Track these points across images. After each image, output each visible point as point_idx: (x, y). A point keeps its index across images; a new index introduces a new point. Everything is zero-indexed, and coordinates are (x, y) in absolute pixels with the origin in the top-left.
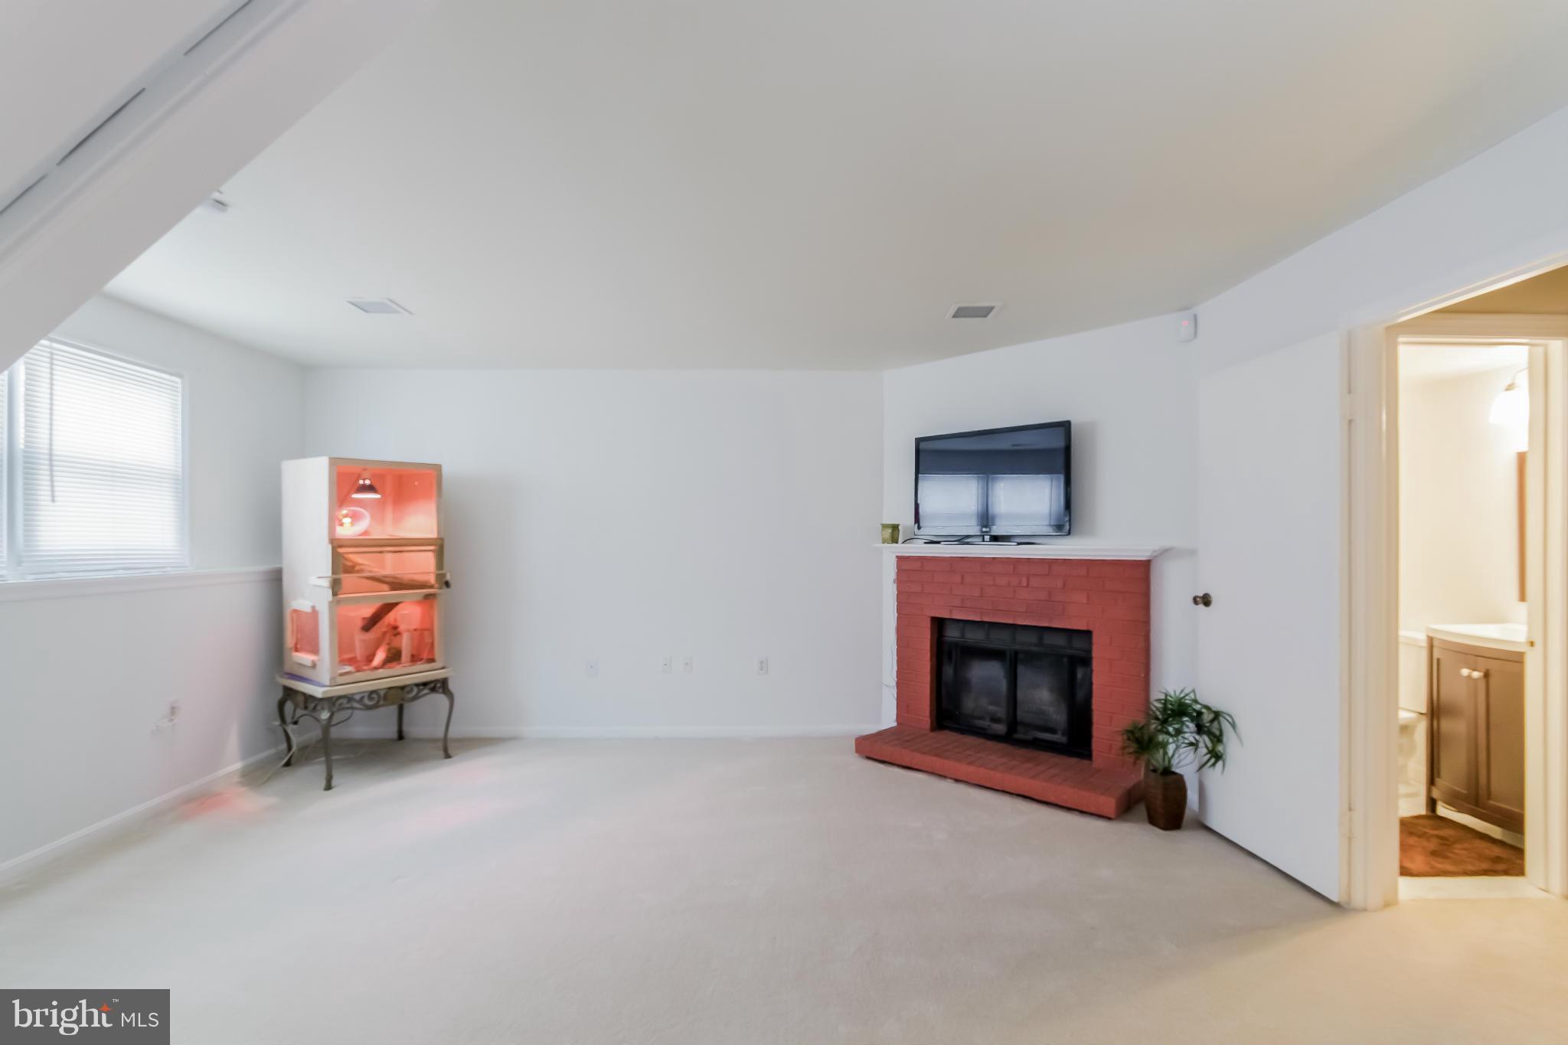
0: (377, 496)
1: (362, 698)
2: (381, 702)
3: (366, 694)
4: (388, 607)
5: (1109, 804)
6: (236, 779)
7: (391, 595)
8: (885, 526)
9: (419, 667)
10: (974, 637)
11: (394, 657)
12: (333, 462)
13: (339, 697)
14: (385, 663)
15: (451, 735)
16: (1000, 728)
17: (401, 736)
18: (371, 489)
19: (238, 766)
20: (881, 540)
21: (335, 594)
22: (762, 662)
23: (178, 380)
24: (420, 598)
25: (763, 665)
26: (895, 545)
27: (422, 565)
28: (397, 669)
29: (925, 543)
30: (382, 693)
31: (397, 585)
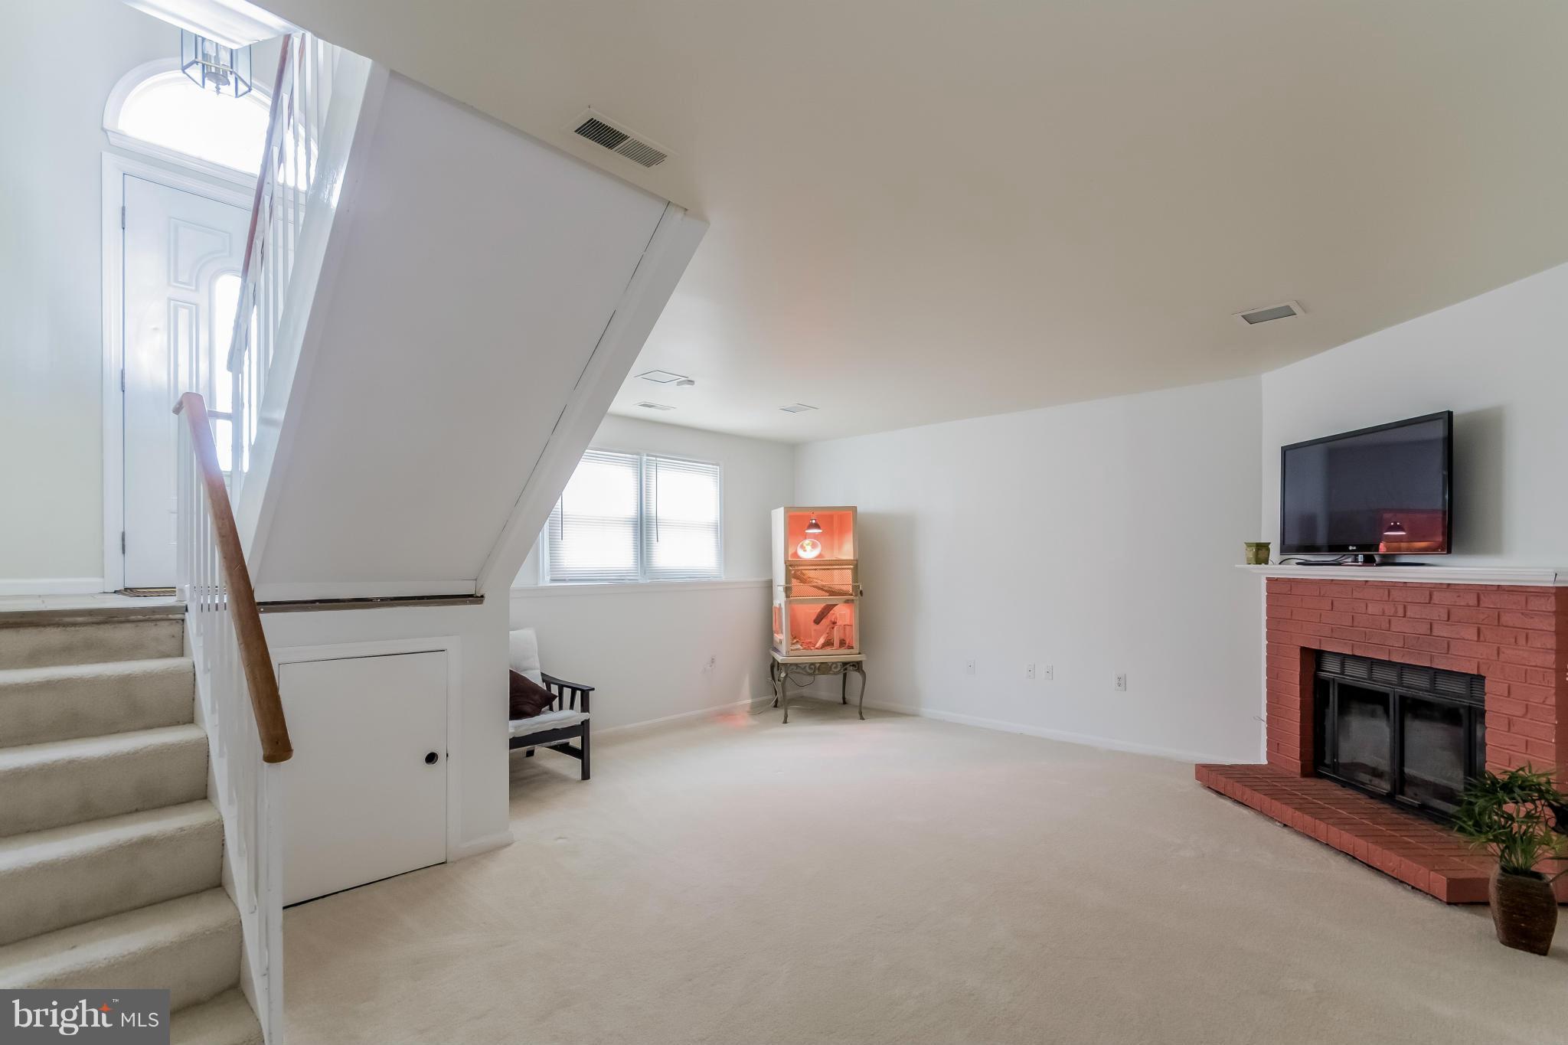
0: (820, 531)
1: (805, 667)
2: (817, 672)
3: (808, 665)
4: (828, 608)
5: (1440, 884)
6: (748, 709)
7: (832, 600)
8: (1249, 545)
9: (843, 651)
10: (1356, 674)
11: (828, 643)
12: (787, 510)
13: (791, 664)
14: (824, 646)
15: (863, 705)
16: (1385, 787)
17: (845, 703)
18: (816, 526)
19: (749, 701)
20: (1246, 562)
21: (787, 596)
22: (1119, 679)
23: (718, 467)
24: (844, 600)
25: (1122, 682)
26: (1263, 565)
27: (843, 579)
28: (828, 650)
29: (1298, 564)
30: (818, 665)
31: (832, 593)
